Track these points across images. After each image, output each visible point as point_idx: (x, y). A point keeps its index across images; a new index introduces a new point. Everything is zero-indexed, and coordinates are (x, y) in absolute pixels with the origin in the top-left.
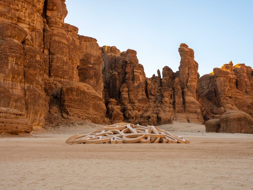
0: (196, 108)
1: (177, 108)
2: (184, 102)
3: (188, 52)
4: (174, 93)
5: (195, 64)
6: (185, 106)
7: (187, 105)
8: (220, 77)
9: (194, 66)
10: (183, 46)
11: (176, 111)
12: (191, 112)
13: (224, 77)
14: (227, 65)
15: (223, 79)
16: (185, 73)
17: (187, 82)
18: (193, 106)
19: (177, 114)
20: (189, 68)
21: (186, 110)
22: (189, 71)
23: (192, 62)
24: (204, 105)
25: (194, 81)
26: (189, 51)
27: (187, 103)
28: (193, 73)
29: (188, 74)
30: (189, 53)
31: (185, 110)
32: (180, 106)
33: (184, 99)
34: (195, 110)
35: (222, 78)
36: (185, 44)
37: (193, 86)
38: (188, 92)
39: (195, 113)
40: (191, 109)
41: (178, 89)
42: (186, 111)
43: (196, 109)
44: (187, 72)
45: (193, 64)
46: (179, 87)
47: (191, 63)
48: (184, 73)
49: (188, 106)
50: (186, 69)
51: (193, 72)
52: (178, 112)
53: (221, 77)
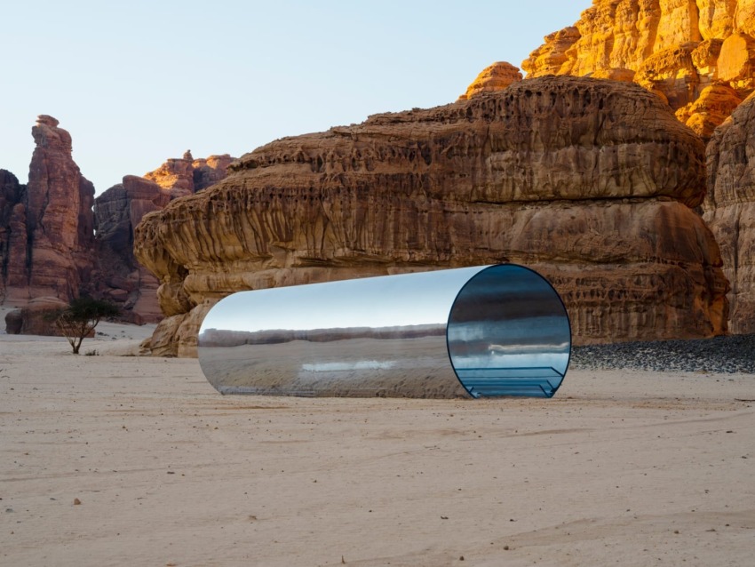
0: (55, 276)
1: (10, 276)
2: (29, 263)
3: (54, 137)
4: (8, 238)
5: (66, 170)
6: (30, 272)
7: (35, 268)
8: (138, 198)
9: (64, 174)
10: (46, 121)
11: (8, 282)
12: (44, 285)
13: (148, 199)
14: (174, 160)
15: (144, 203)
16: (41, 192)
17: (42, 214)
18: (49, 271)
19: (8, 288)
20: (49, 181)
21: (32, 279)
22: (49, 188)
23: (59, 166)
24: (100, 265)
25: (59, 212)
26: (57, 135)
27: (36, 263)
28: (58, 193)
29: (47, 194)
30: (55, 141)
31: (29, 280)
32: (18, 271)
33: (30, 253)
34: (53, 281)
35: (141, 201)
36: (49, 117)
37: (55, 224)
38: (41, 238)
39: (51, 286)
40: (43, 279)
41: (19, 231)
42: (31, 283)
43: (56, 279)
44: (45, 189)
45: (61, 171)
46: (22, 227)
47: (56, 167)
48: (38, 193)
49: (37, 271)
50: (42, 182)
51: (60, 190)
52: (12, 285)
53: (141, 198)
